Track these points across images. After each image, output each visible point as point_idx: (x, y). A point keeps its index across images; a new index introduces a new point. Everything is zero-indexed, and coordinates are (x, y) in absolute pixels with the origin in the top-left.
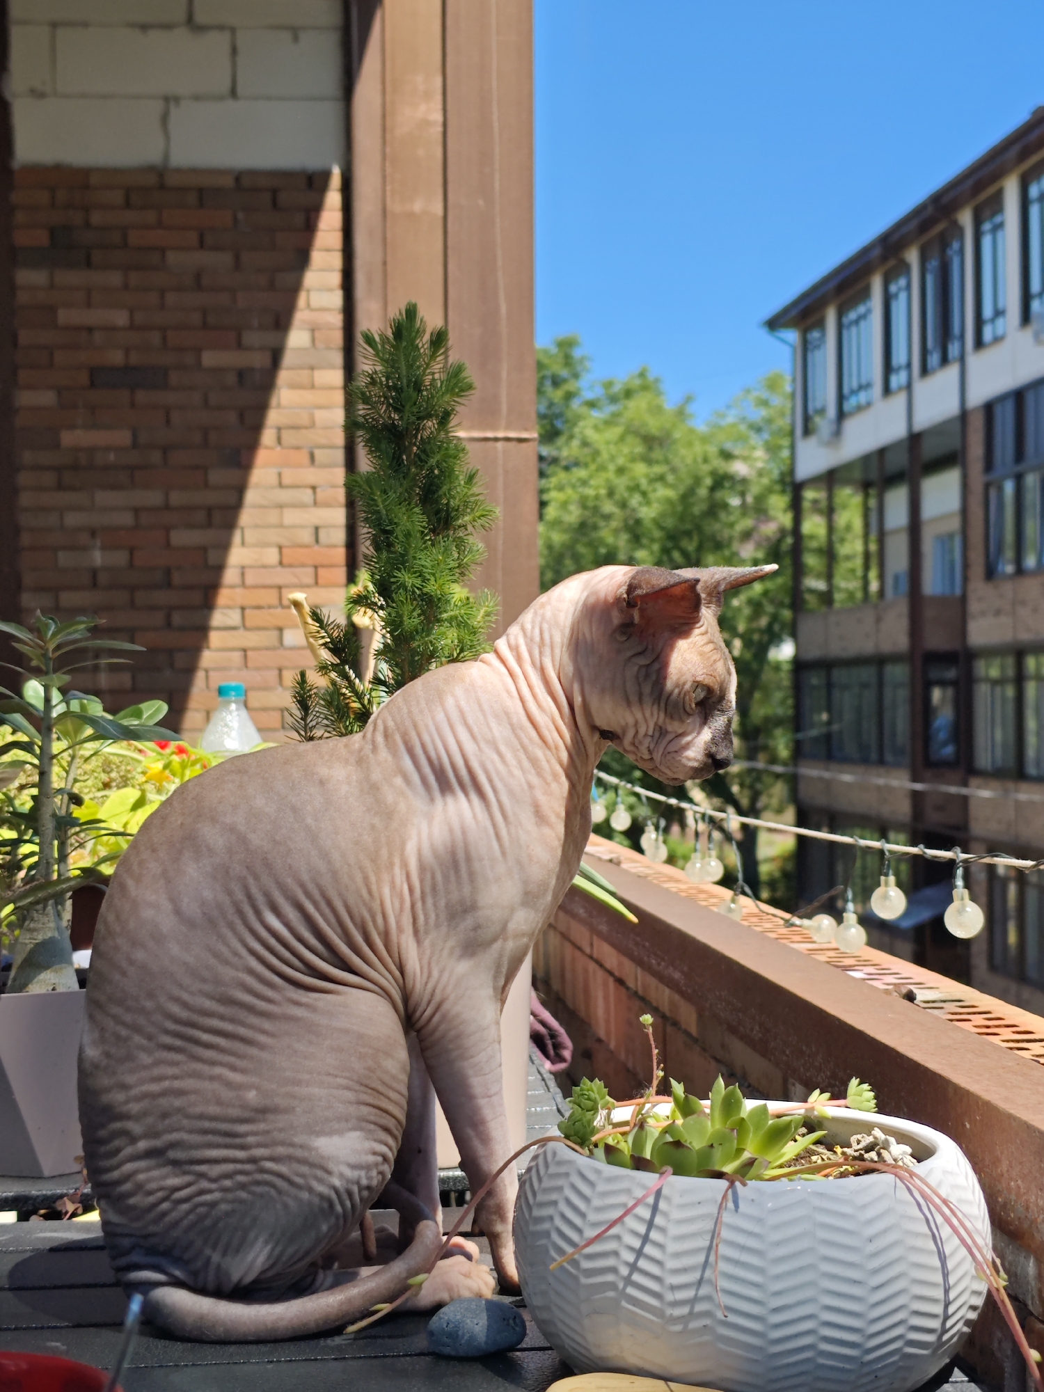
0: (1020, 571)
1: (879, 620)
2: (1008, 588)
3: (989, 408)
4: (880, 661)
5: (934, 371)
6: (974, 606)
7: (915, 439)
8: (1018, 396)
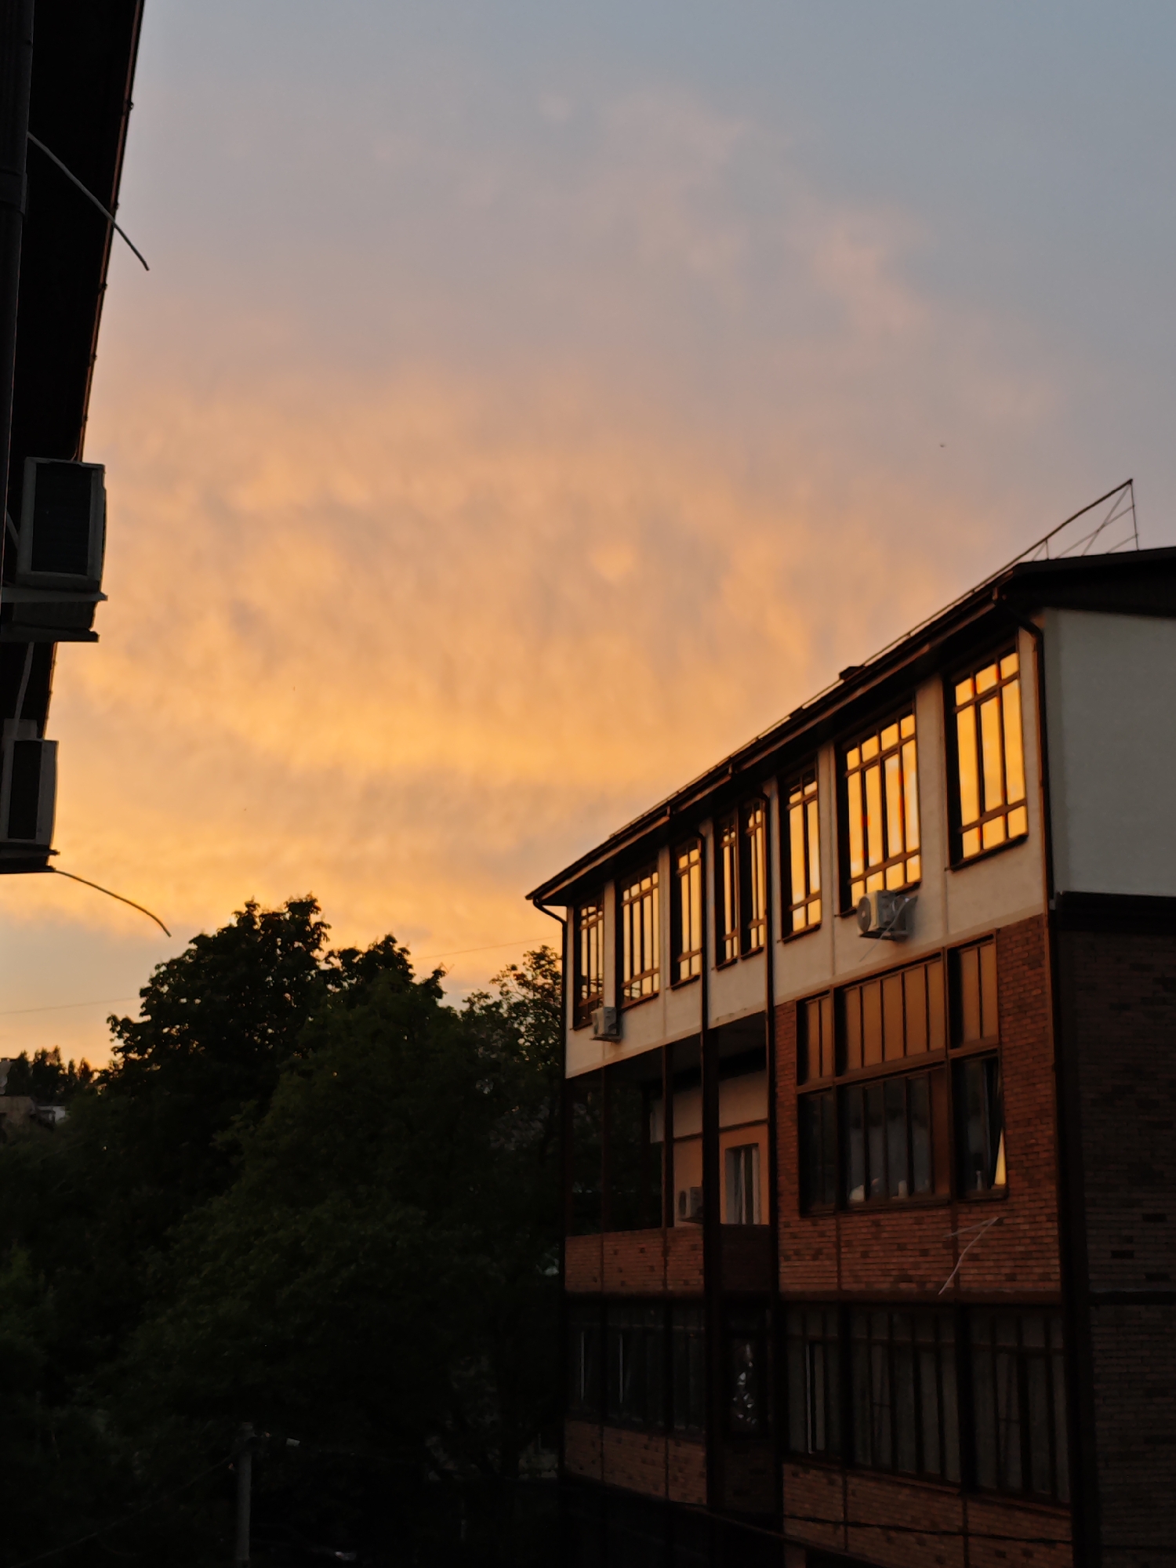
0: (843, 1206)
1: (666, 1252)
2: (828, 1225)
3: (802, 1005)
4: (668, 1304)
5: (734, 961)
6: (786, 1244)
7: (710, 1036)
8: (839, 994)
